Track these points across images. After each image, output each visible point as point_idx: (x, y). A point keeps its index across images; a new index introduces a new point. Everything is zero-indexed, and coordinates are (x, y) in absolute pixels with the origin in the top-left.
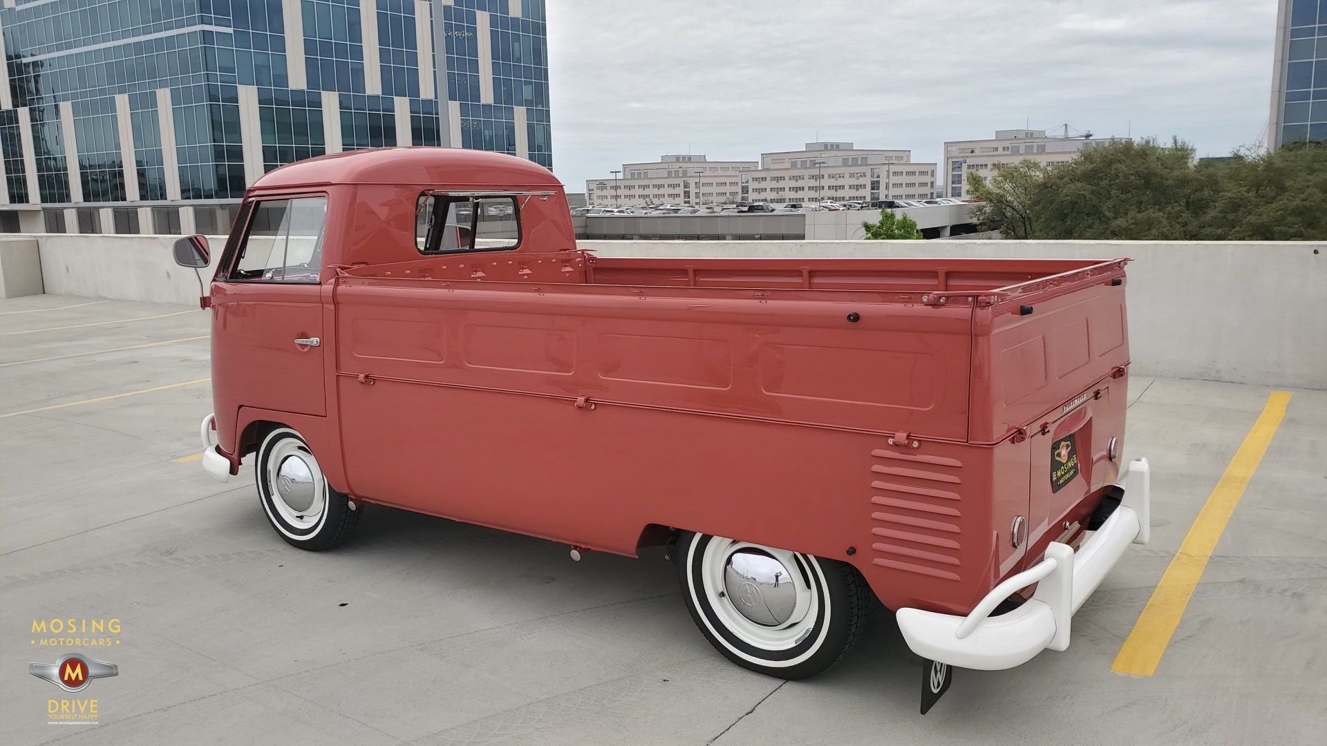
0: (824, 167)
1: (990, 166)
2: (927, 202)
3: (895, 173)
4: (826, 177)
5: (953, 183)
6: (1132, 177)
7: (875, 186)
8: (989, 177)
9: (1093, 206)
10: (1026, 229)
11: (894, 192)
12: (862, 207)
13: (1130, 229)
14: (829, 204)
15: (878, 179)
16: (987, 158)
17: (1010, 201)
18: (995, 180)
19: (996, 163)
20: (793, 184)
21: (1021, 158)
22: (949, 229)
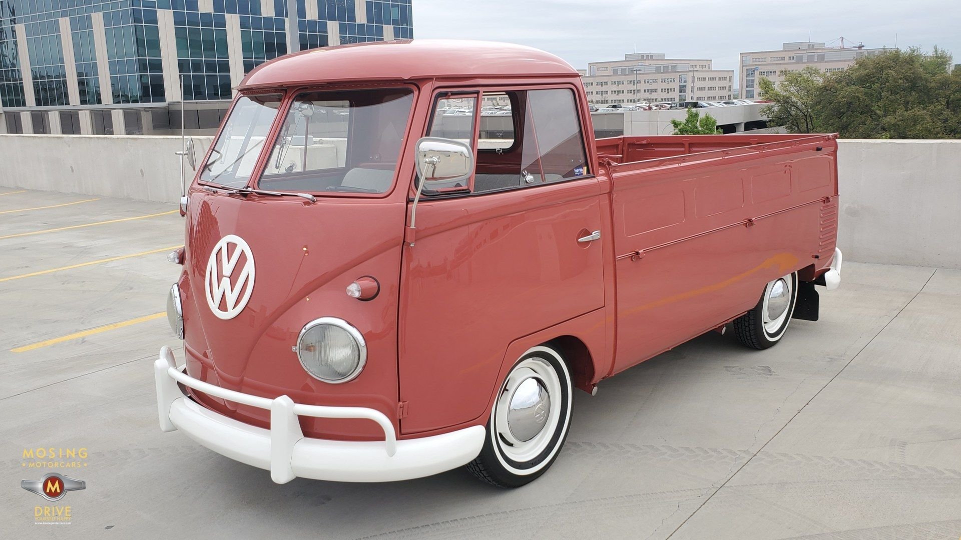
0: (641, 74)
1: (778, 73)
2: (725, 103)
3: (699, 79)
4: (642, 82)
5: (747, 87)
6: (900, 81)
7: (682, 89)
8: (778, 83)
9: (866, 106)
10: (807, 125)
11: (698, 94)
12: (671, 107)
13: (898, 125)
14: (644, 104)
15: (685, 84)
16: (775, 66)
17: (794, 102)
18: (782, 84)
19: (784, 70)
20: (615, 88)
21: (804, 66)
22: (743, 125)
